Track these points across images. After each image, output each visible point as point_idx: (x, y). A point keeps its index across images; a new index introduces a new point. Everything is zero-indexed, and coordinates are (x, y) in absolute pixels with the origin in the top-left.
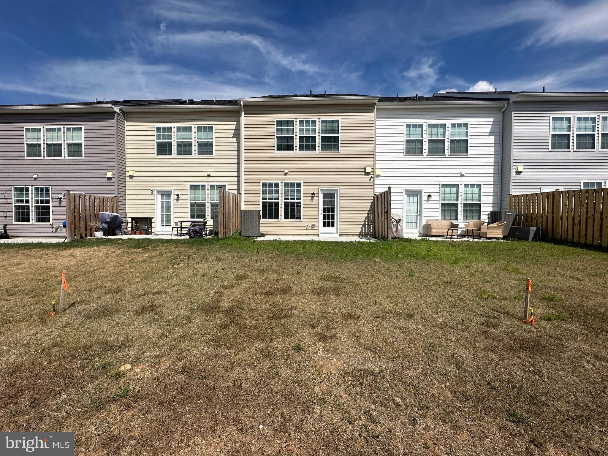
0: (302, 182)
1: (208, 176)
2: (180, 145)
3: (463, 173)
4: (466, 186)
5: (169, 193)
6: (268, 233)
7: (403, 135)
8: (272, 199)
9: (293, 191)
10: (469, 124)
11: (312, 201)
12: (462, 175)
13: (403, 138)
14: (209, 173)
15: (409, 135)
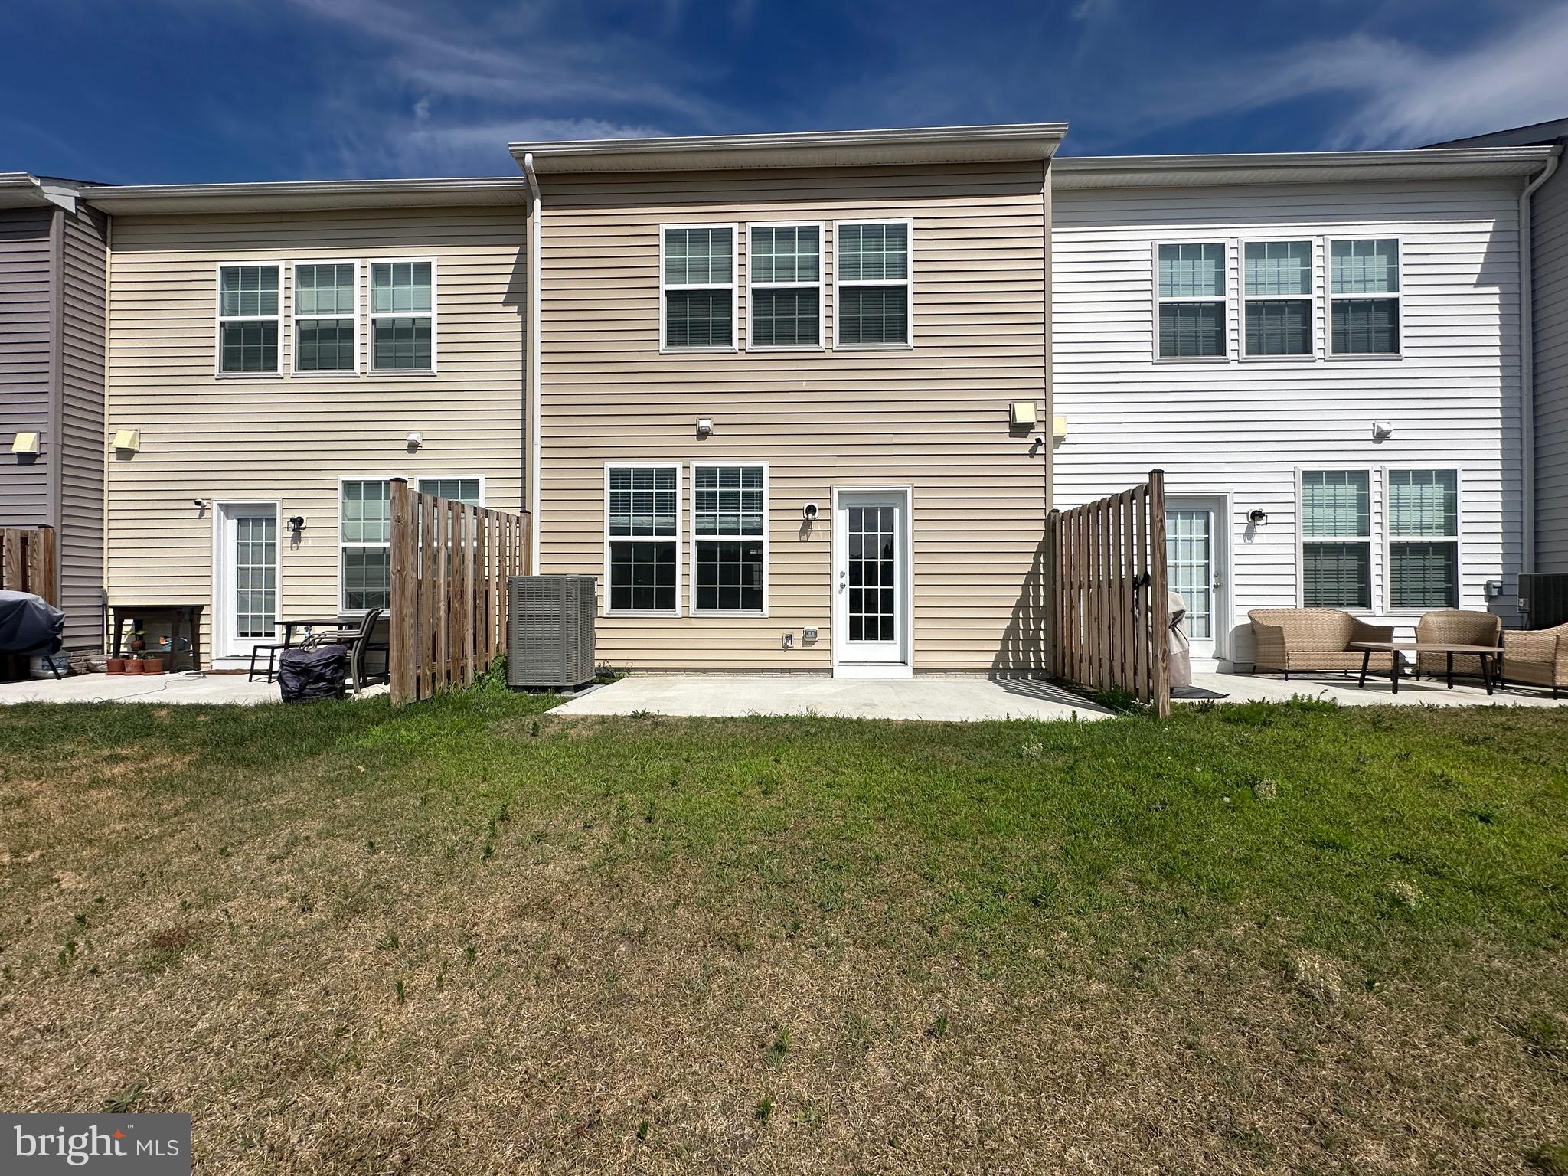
0: (764, 464)
1: (413, 447)
2: (306, 334)
3: (1385, 427)
4: (1398, 477)
5: (267, 514)
6: (636, 665)
7: (1148, 285)
8: (648, 532)
9: (729, 502)
10: (1402, 240)
11: (804, 538)
12: (1381, 436)
13: (1148, 296)
14: (413, 437)
15: (1169, 286)
